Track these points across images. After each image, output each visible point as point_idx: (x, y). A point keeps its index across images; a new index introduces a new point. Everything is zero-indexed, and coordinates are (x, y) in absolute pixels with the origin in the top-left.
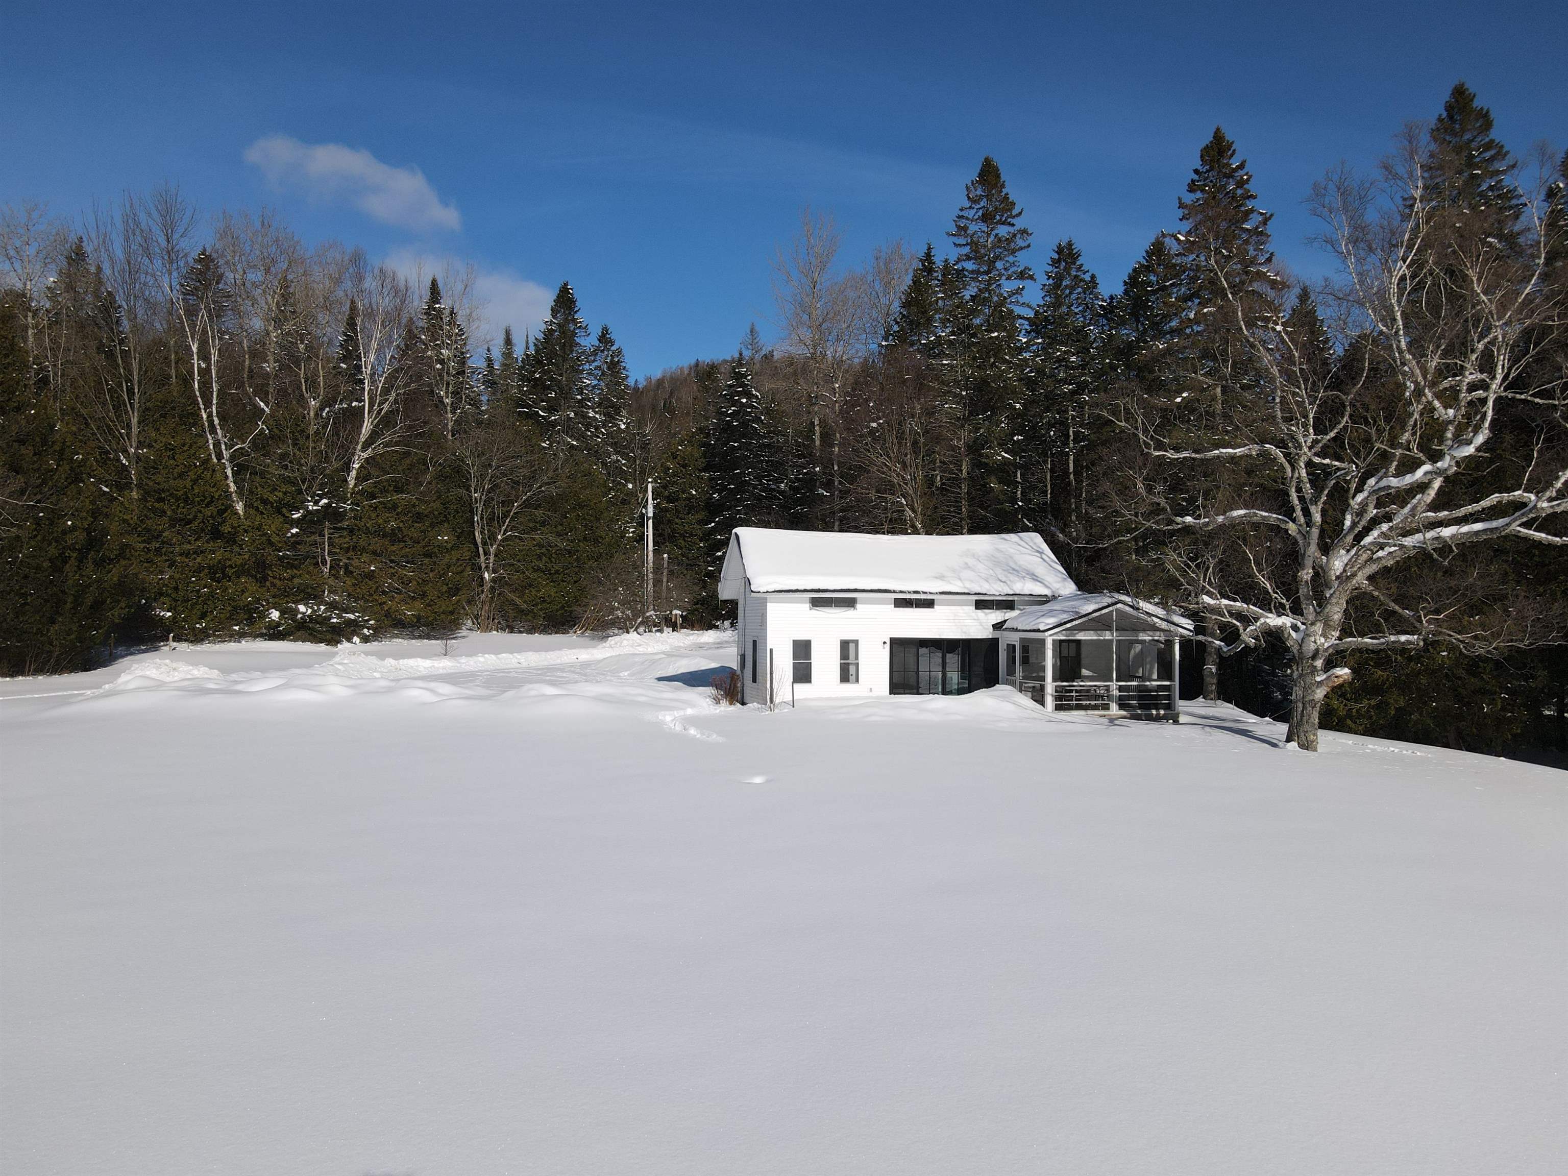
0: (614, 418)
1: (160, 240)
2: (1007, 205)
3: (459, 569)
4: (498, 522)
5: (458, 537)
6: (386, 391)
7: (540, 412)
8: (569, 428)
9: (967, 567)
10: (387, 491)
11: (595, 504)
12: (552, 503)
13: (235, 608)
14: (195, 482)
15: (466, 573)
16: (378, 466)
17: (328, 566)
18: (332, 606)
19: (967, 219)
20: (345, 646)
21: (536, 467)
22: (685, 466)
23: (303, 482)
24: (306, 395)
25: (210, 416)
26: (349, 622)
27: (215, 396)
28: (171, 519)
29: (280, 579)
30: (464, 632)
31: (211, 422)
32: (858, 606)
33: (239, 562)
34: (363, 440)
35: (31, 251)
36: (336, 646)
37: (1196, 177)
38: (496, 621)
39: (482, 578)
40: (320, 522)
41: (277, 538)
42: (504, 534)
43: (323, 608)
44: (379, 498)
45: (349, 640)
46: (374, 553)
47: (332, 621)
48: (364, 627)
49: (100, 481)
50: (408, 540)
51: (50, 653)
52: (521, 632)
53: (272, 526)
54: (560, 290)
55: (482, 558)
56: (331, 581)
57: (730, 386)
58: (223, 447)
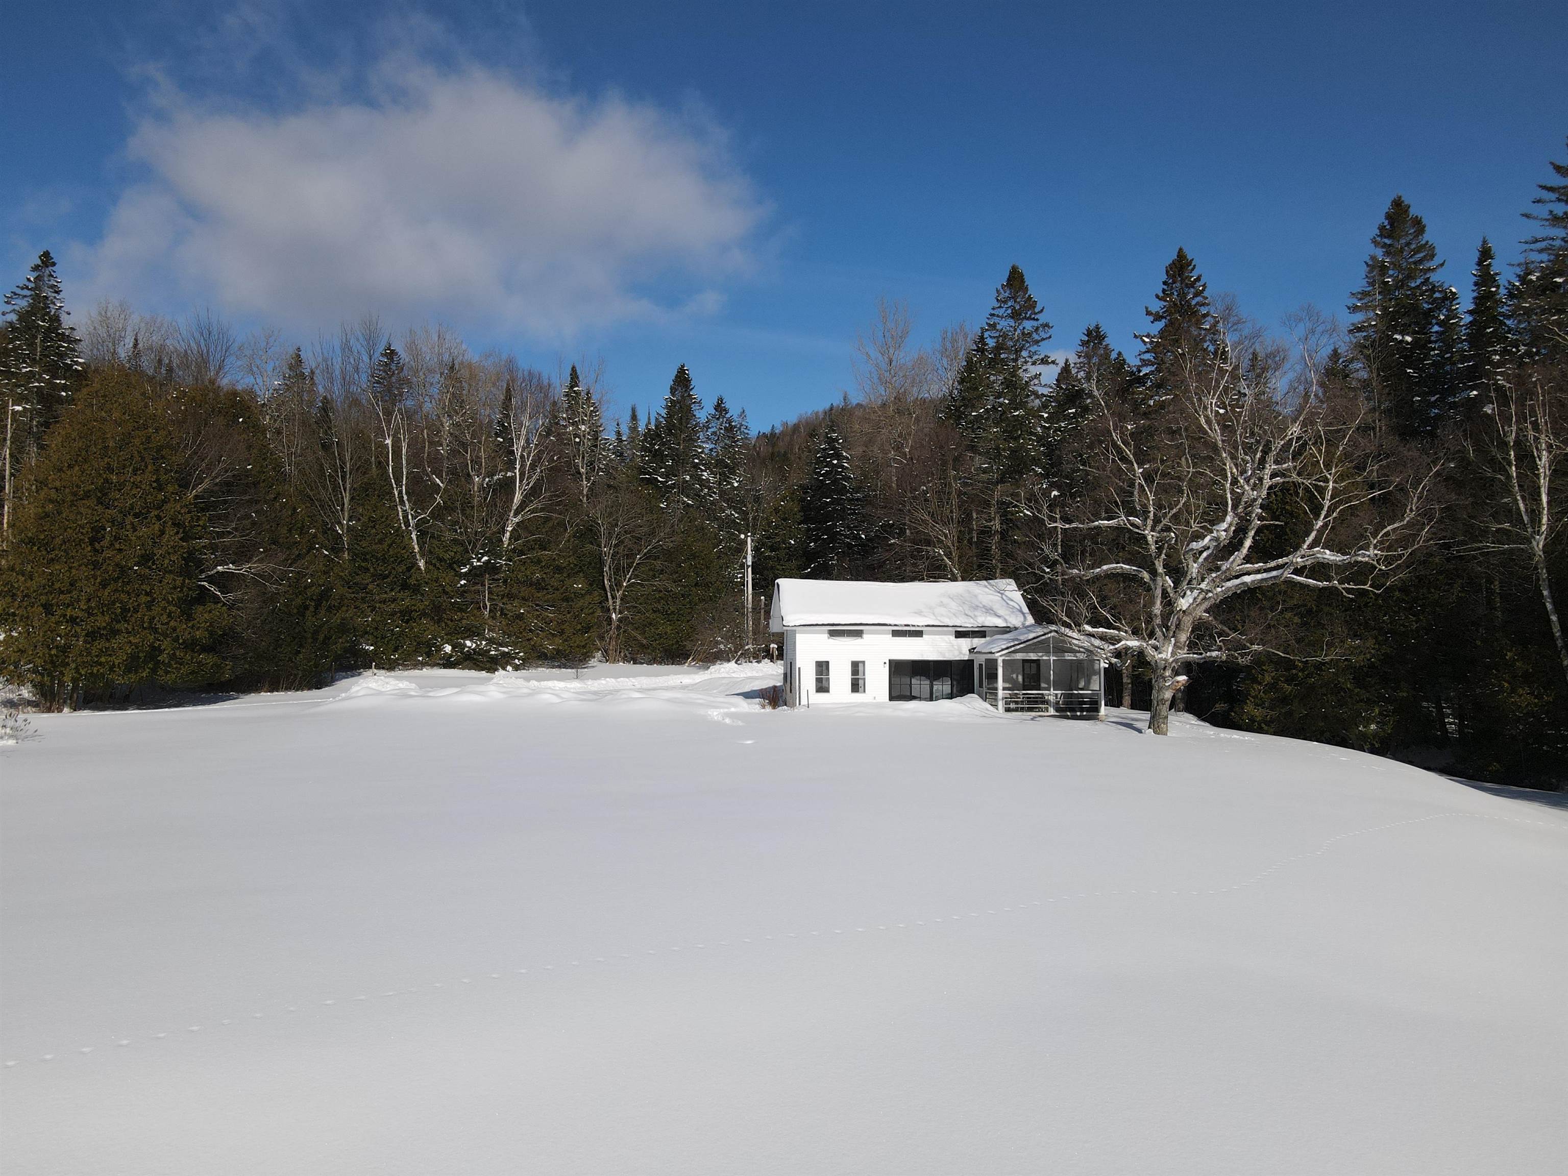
0: (728, 477)
1: (364, 359)
2: (1030, 304)
3: (591, 611)
4: (624, 572)
5: (591, 585)
6: (533, 467)
7: (659, 478)
8: (685, 489)
9: (942, 604)
10: (533, 549)
11: (705, 555)
12: (669, 555)
13: (419, 643)
14: (390, 546)
15: (596, 614)
16: (526, 528)
17: (488, 610)
18: (491, 641)
19: (998, 316)
20: (501, 673)
21: (655, 525)
22: (785, 519)
23: (470, 544)
24: (472, 474)
25: (400, 492)
26: (504, 654)
27: (404, 478)
28: (373, 575)
29: (452, 621)
30: (593, 662)
31: (401, 497)
32: (864, 636)
33: (421, 607)
34: (515, 508)
35: (270, 368)
36: (494, 672)
37: (1165, 287)
38: (622, 654)
39: (611, 618)
40: (482, 575)
41: (450, 588)
42: (628, 581)
43: (484, 643)
44: (527, 554)
45: (504, 669)
46: (523, 599)
47: (491, 653)
48: (515, 658)
49: (323, 546)
50: (549, 587)
51: (296, 675)
52: (642, 663)
53: (446, 579)
54: (678, 372)
55: (611, 601)
56: (490, 622)
57: (824, 449)
58: (410, 517)
